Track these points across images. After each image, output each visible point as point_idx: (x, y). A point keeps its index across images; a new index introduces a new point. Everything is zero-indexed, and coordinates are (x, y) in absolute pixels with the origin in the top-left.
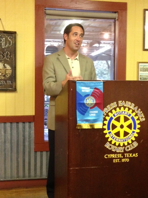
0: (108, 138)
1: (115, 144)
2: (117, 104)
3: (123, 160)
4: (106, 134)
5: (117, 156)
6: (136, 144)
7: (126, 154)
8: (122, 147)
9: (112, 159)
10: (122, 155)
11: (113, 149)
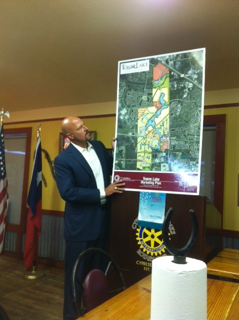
0: (140, 245)
1: (146, 252)
4: (138, 241)
9: (143, 266)
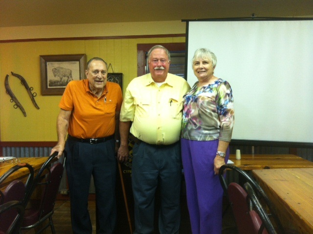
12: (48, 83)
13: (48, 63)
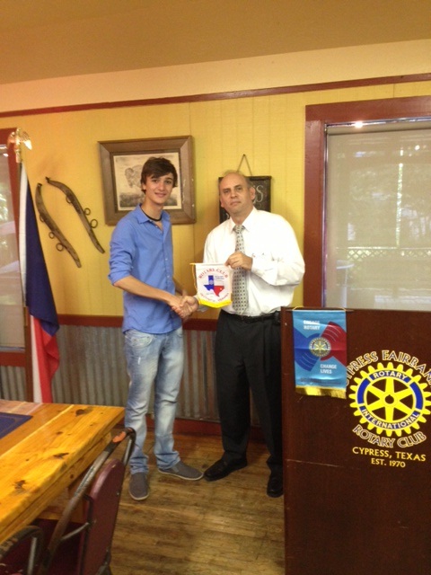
0: (360, 417)
1: (374, 431)
2: (380, 355)
3: (392, 463)
5: (379, 454)
6: (421, 438)
7: (398, 453)
8: (391, 438)
9: (369, 457)
10: (389, 454)
11: (371, 438)
12: (119, 200)
13: (115, 157)
